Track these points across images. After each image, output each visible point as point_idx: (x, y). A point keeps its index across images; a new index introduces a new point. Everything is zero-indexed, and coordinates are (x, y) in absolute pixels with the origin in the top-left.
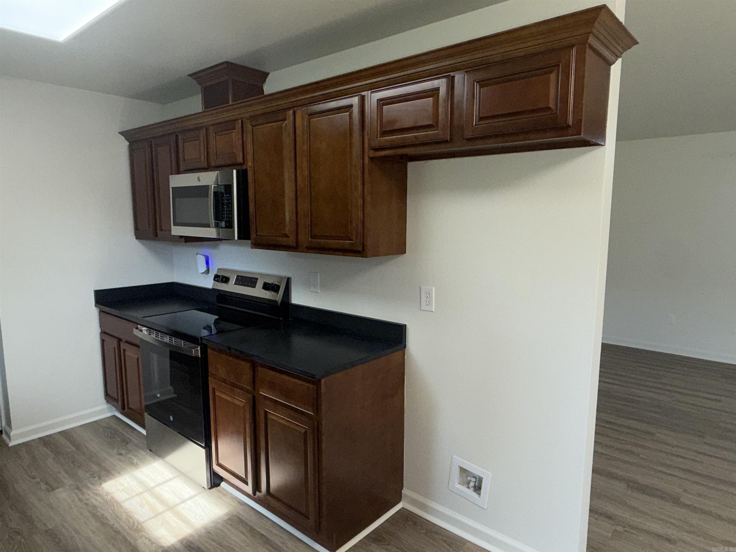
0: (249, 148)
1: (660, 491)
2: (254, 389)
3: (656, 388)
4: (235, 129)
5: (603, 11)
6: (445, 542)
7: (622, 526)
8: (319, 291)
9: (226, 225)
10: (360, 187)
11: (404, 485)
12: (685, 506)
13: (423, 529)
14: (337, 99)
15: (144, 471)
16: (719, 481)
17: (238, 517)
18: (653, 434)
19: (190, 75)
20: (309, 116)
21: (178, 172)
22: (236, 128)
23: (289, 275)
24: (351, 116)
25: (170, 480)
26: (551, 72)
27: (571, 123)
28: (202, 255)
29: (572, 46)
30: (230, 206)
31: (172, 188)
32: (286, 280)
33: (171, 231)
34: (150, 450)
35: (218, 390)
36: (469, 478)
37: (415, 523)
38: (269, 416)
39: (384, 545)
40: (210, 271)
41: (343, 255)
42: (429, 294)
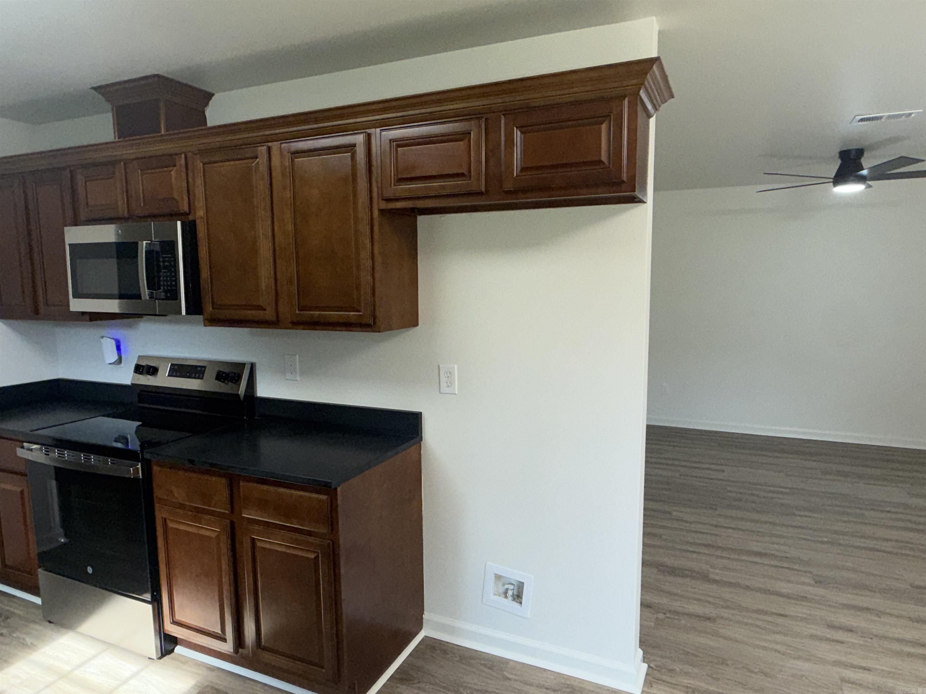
0: (199, 191)
1: (689, 570)
2: (232, 511)
3: (660, 463)
4: (175, 166)
5: (657, 63)
6: (485, 665)
7: (662, 613)
8: (298, 379)
9: (166, 296)
10: (368, 246)
11: (425, 608)
12: (715, 582)
13: (456, 657)
14: (331, 135)
15: (47, 652)
16: (741, 552)
17: (213, 688)
18: (670, 513)
19: (95, 89)
20: (291, 154)
21: (76, 223)
22: (177, 165)
23: (253, 360)
24: (353, 157)
25: (94, 657)
26: (601, 123)
27: (625, 179)
28: (110, 338)
29: (625, 97)
30: (173, 269)
31: (70, 245)
32: (250, 366)
33: (69, 306)
34: (50, 622)
35: (173, 521)
36: (506, 586)
37: (445, 652)
38: (259, 544)
39: (413, 684)
40: (123, 361)
41: (345, 331)
42: (450, 374)
